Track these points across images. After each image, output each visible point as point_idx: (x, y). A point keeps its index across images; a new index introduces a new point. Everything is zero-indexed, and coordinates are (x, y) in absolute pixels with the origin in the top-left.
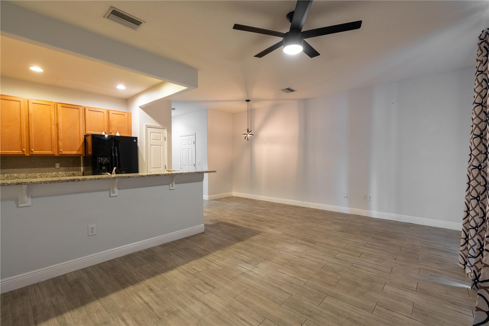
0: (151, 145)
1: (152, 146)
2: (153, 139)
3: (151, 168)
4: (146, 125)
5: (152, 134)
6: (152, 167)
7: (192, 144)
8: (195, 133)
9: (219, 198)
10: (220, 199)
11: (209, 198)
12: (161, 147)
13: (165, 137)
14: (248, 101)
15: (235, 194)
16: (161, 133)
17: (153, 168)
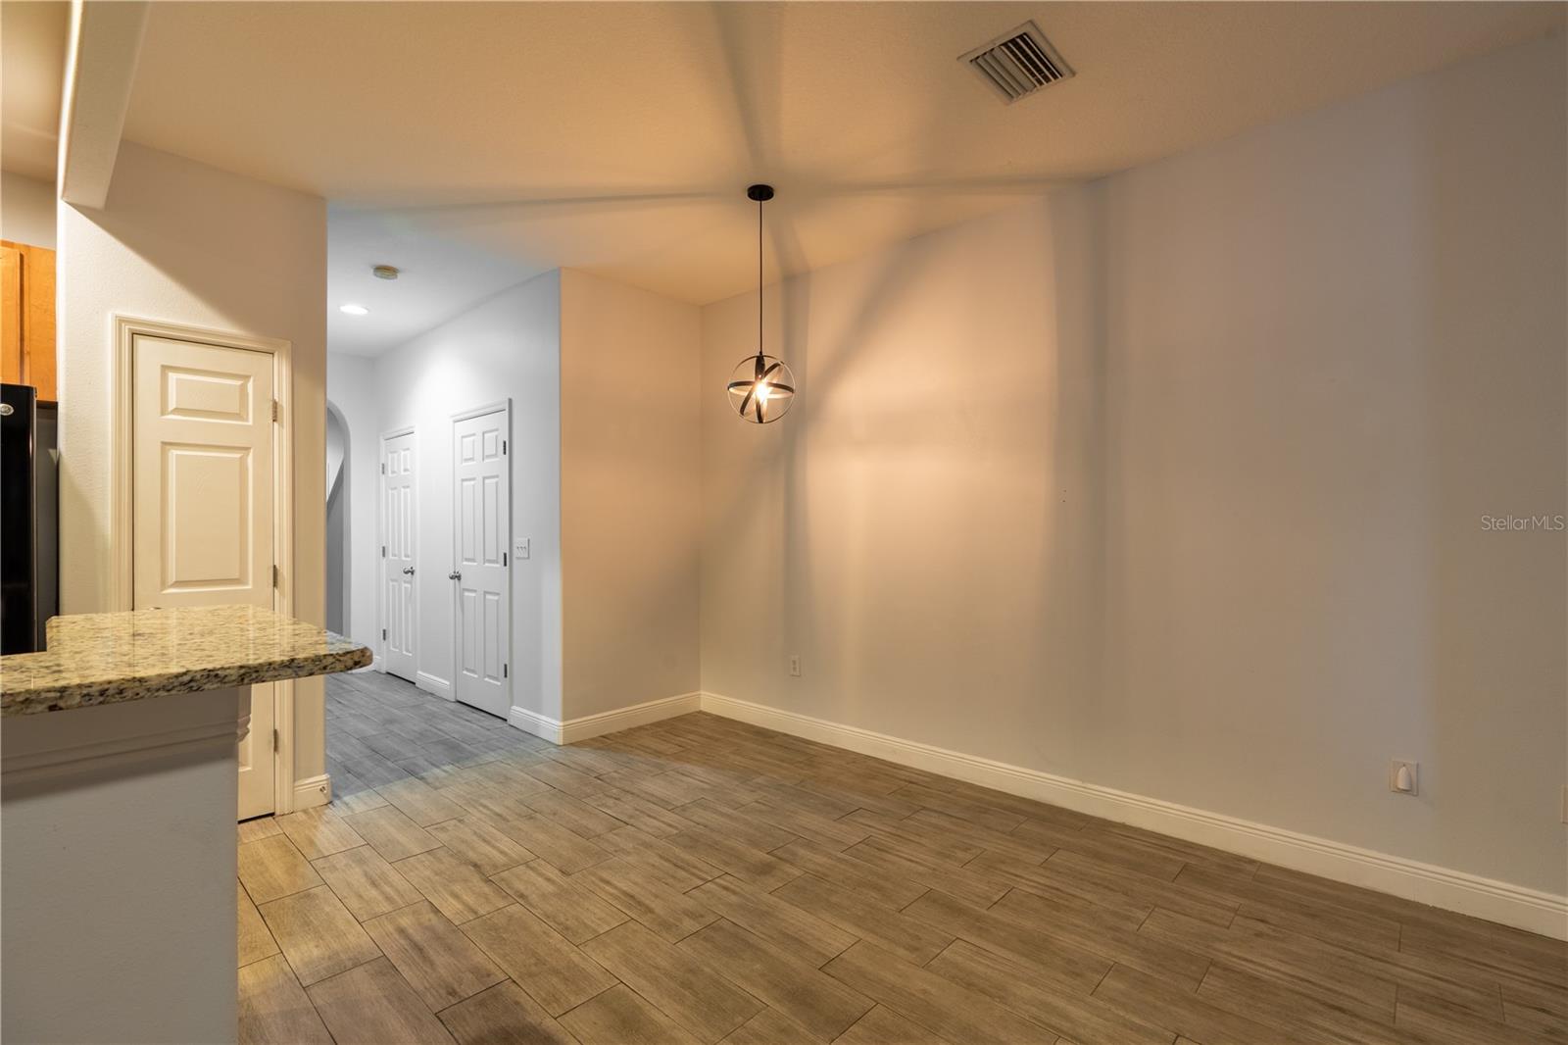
0: (164, 444)
1: (174, 453)
2: (177, 411)
3: (164, 585)
4: (121, 321)
5: (172, 376)
6: (172, 578)
7: (496, 455)
8: (510, 400)
9: (624, 727)
10: (631, 730)
11: (565, 732)
12: (243, 461)
13: (275, 405)
14: (761, 193)
15: (712, 700)
16: (247, 377)
17: (178, 584)
